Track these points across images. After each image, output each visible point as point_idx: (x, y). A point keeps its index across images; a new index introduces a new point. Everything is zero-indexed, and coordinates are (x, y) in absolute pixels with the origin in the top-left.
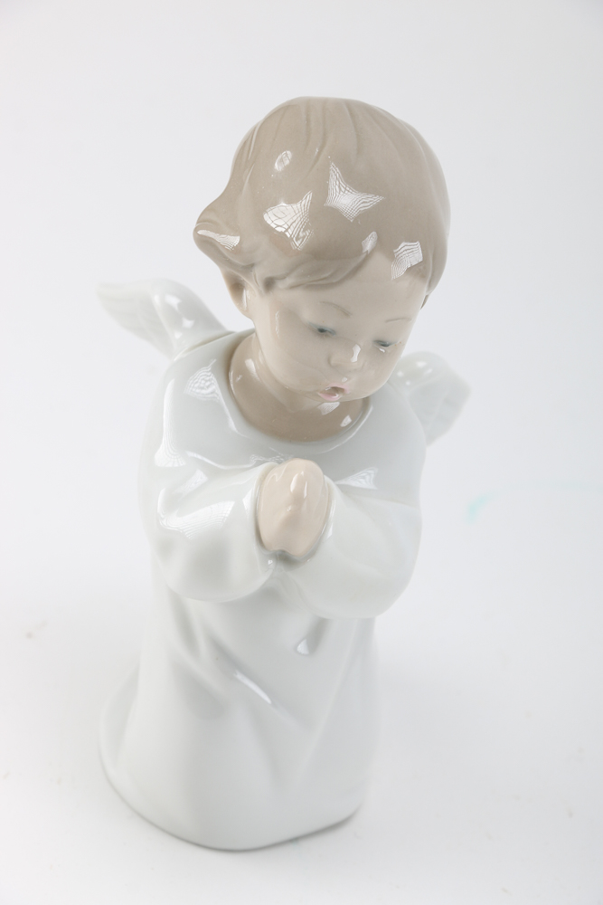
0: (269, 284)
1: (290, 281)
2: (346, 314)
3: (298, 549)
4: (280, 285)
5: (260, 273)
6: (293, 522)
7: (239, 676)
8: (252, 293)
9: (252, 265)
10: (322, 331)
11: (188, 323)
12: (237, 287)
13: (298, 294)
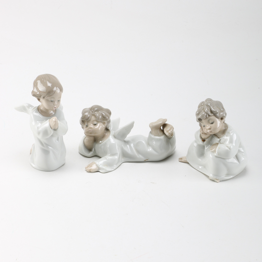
0: (44, 98)
1: (47, 96)
2: (54, 98)
3: (56, 128)
4: (45, 97)
5: (42, 97)
6: (55, 125)
7: (49, 147)
8: (41, 99)
9: (41, 96)
10: (52, 101)
11: (30, 107)
12: (39, 100)
13: (48, 98)
